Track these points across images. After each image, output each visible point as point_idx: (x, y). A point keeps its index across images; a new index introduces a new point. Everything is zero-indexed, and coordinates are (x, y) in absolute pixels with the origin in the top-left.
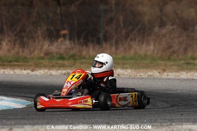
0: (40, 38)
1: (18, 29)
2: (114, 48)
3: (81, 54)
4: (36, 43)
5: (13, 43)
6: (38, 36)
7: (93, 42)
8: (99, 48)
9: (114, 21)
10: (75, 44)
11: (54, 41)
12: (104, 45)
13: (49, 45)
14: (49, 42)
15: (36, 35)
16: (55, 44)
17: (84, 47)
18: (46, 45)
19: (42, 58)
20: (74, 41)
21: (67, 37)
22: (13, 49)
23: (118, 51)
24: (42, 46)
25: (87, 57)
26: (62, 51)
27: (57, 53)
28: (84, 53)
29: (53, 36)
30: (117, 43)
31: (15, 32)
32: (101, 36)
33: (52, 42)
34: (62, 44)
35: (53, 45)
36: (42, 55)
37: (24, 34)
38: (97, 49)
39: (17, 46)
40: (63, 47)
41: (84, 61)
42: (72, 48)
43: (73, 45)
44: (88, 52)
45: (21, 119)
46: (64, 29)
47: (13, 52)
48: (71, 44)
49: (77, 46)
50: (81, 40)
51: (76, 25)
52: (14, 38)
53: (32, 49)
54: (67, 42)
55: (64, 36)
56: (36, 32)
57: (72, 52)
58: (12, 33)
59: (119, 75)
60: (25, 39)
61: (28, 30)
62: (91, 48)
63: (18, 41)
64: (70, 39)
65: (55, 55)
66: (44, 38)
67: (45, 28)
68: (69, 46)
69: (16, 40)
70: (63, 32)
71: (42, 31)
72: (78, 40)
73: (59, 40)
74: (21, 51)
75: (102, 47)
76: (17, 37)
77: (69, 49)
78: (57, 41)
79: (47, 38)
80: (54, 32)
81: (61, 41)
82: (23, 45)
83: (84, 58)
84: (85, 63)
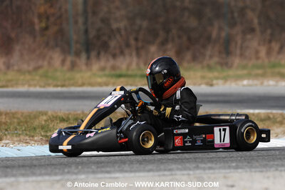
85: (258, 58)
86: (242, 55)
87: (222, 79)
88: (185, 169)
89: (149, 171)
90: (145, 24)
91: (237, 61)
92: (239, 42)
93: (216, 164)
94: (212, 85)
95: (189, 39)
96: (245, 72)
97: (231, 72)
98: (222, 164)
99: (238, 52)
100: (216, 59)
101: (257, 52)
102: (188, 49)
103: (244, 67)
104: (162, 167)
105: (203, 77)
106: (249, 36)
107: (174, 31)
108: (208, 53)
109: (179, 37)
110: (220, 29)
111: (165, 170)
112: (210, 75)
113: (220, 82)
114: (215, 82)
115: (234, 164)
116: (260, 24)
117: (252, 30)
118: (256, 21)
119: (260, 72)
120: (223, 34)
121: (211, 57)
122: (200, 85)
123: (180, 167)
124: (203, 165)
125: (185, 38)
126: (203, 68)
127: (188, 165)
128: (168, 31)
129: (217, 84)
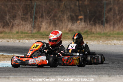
0: (66, 21)
1: (52, 15)
2: (112, 28)
3: (91, 31)
4: (64, 24)
5: (49, 24)
6: (65, 20)
7: (99, 23)
8: (103, 27)
9: (112, 10)
10: (87, 24)
11: (74, 22)
12: (106, 25)
13: (72, 25)
14: (71, 23)
15: (63, 19)
16: (76, 25)
17: (93, 26)
18: (70, 25)
19: (67, 33)
20: (87, 23)
21: (83, 21)
22: (49, 27)
23: (115, 29)
24: (67, 26)
25: (95, 33)
26: (80, 29)
27: (76, 31)
28: (93, 30)
29: (74, 19)
30: (114, 24)
31: (50, 17)
32: (104, 19)
33: (73, 23)
34: (79, 24)
35: (74, 25)
36: (67, 31)
37: (56, 18)
38: (101, 28)
39: (52, 26)
40: (80, 26)
41: (93, 35)
42: (86, 27)
43: (86, 25)
44: (96, 30)
45: (54, 71)
46: (81, 15)
47: (49, 29)
48: (85, 25)
49: (89, 26)
50: (92, 22)
51: (88, 13)
52: (49, 20)
53: (61, 28)
54: (83, 23)
55: (81, 19)
56: (63, 17)
57: (86, 30)
58: (49, 17)
59: (115, 44)
60: (57, 22)
61: (58, 15)
62: (98, 27)
63: (52, 22)
64: (85, 22)
65: (75, 31)
66: (69, 21)
67: (69, 14)
68: (84, 26)
69: (51, 22)
70: (80, 17)
71: (67, 16)
72: (90, 22)
73: (78, 22)
74: (54, 29)
75: (105, 26)
76: (52, 20)
77: (84, 28)
78: (77, 22)
79: (70, 21)
80: (75, 17)
81: (79, 23)
82: (55, 25)
83: (93, 33)
84: (94, 36)
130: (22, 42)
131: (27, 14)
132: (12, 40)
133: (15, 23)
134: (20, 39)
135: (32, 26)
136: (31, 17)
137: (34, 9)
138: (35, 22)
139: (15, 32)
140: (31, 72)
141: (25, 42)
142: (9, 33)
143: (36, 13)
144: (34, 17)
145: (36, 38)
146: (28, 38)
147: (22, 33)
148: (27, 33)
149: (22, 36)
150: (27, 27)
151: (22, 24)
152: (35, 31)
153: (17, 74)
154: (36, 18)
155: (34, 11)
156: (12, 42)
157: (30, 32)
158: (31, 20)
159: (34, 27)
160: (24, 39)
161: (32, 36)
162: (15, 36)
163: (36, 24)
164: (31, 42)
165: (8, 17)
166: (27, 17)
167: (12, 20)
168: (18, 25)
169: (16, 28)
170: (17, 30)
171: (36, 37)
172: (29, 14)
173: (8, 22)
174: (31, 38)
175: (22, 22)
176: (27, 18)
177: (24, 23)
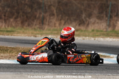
85: (55, 26)
86: (48, 25)
87: (40, 34)
88: (26, 72)
89: (11, 72)
90: (9, 10)
91: (46, 27)
92: (48, 19)
93: (39, 70)
94: (36, 37)
95: (27, 17)
96: (50, 32)
97: (44, 32)
98: (42, 71)
99: (47, 23)
100: (38, 26)
101: (55, 24)
102: (26, 21)
103: (49, 30)
104: (17, 70)
105: (32, 33)
106: (52, 17)
107: (21, 13)
108: (35, 23)
109: (23, 16)
110: (40, 13)
111: (18, 72)
112: (35, 32)
113: (40, 35)
114: (37, 35)
115: (47, 71)
116: (57, 12)
117: (53, 15)
118: (55, 11)
119: (56, 32)
120: (41, 16)
121: (36, 25)
122: (31, 36)
123: (24, 71)
124: (34, 71)
125: (25, 16)
126: (32, 29)
127: (27, 70)
128: (18, 13)
129: (38, 36)
130: (97, 40)
131: (102, 13)
132: (87, 38)
133: (91, 22)
134: (95, 37)
135: (107, 25)
136: (107, 16)
137: (110, 8)
138: (110, 21)
139: (90, 30)
140: (106, 70)
141: (100, 40)
142: (85, 31)
143: (111, 12)
144: (109, 15)
145: (111, 37)
146: (103, 36)
147: (97, 31)
148: (102, 31)
149: (97, 34)
150: (103, 26)
151: (98, 23)
152: (110, 29)
153: (92, 71)
154: (111, 17)
155: (110, 10)
156: (88, 39)
157: (105, 30)
158: (107, 18)
159: (109, 26)
160: (99, 37)
161: (107, 34)
162: (91, 34)
163: (111, 23)
164: (106, 40)
165: (84, 16)
166: (102, 15)
167: (87, 19)
168: (94, 23)
169: (92, 26)
170: (93, 29)
171: (111, 35)
172: (104, 13)
173: (84, 20)
174: (106, 36)
175: (97, 21)
176: (103, 17)
177: (99, 21)
